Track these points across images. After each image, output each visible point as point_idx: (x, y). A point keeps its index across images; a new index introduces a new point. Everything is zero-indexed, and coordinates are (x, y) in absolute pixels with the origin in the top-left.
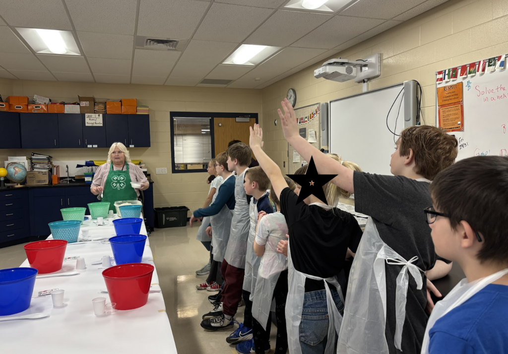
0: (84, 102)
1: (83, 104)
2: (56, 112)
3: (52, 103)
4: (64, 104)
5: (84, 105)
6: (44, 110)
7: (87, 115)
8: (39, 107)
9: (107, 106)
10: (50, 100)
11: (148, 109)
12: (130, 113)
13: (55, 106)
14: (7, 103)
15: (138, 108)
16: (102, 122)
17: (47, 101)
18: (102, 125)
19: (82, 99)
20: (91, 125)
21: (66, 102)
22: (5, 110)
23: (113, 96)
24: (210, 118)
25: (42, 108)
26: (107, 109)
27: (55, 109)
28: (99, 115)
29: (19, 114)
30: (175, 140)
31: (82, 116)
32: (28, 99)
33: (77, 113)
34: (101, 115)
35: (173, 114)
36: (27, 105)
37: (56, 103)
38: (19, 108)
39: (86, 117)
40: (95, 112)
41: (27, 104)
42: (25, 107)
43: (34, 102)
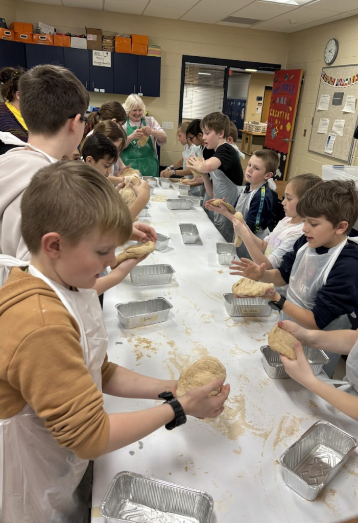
0: (91, 36)
1: (92, 37)
2: (62, 45)
3: (57, 34)
4: (69, 35)
5: (91, 39)
6: (49, 41)
7: (94, 51)
8: (45, 38)
9: (116, 43)
10: (55, 30)
11: (159, 50)
12: (139, 54)
13: (60, 37)
14: (12, 31)
15: (149, 48)
16: (110, 62)
17: (52, 32)
18: (110, 66)
19: (89, 31)
20: (98, 65)
21: (72, 34)
22: (11, 39)
23: (122, 30)
24: (226, 67)
25: (48, 40)
26: (116, 46)
27: (61, 42)
28: (107, 53)
29: (23, 45)
30: (185, 91)
31: (89, 53)
32: (33, 26)
33: (84, 48)
34: (109, 53)
35: (186, 59)
36: (32, 35)
37: (61, 35)
38: (24, 37)
39: (93, 54)
40: (102, 49)
41: (31, 33)
42: (30, 36)
43: (38, 31)
